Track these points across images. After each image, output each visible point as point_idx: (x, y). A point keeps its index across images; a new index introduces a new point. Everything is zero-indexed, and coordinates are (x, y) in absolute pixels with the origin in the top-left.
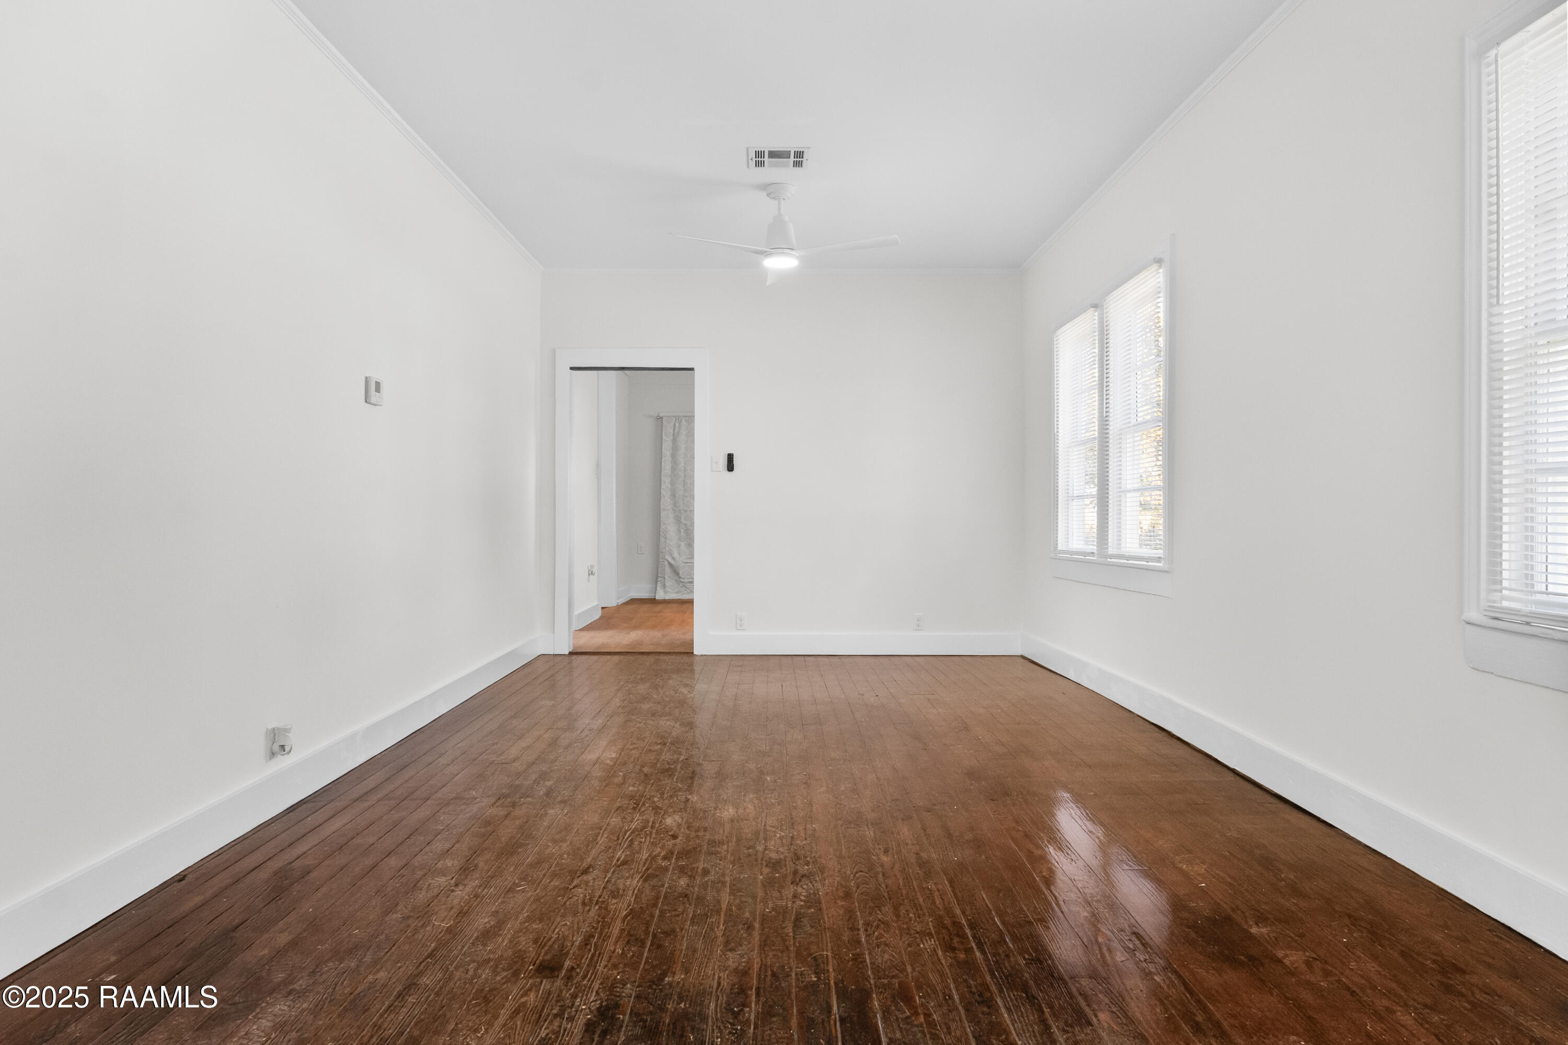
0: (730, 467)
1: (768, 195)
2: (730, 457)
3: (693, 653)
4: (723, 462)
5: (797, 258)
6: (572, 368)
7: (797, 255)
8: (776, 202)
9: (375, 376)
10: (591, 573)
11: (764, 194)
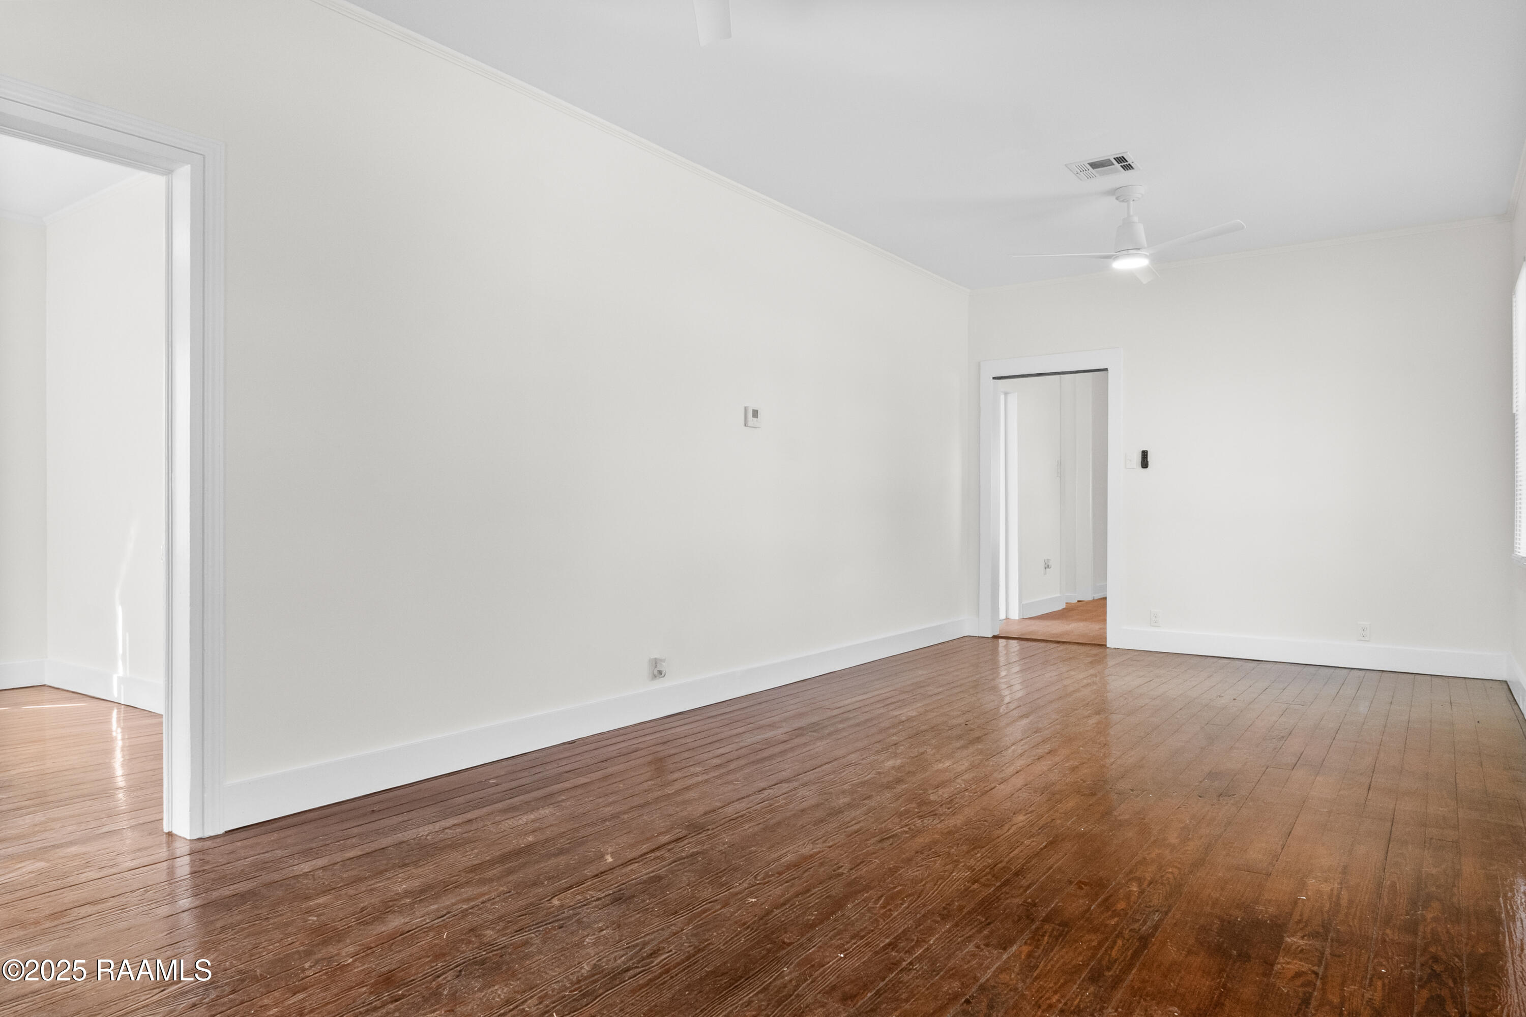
0: (1145, 464)
1: (1117, 199)
2: (1145, 454)
3: (1106, 645)
4: (1138, 458)
5: (1146, 256)
6: (994, 378)
7: (1148, 254)
8: (1125, 204)
9: (752, 406)
10: (1047, 567)
11: (1114, 198)
